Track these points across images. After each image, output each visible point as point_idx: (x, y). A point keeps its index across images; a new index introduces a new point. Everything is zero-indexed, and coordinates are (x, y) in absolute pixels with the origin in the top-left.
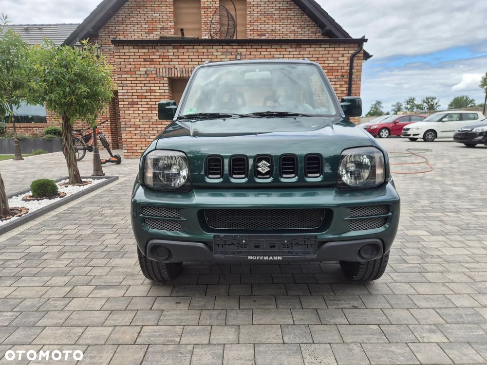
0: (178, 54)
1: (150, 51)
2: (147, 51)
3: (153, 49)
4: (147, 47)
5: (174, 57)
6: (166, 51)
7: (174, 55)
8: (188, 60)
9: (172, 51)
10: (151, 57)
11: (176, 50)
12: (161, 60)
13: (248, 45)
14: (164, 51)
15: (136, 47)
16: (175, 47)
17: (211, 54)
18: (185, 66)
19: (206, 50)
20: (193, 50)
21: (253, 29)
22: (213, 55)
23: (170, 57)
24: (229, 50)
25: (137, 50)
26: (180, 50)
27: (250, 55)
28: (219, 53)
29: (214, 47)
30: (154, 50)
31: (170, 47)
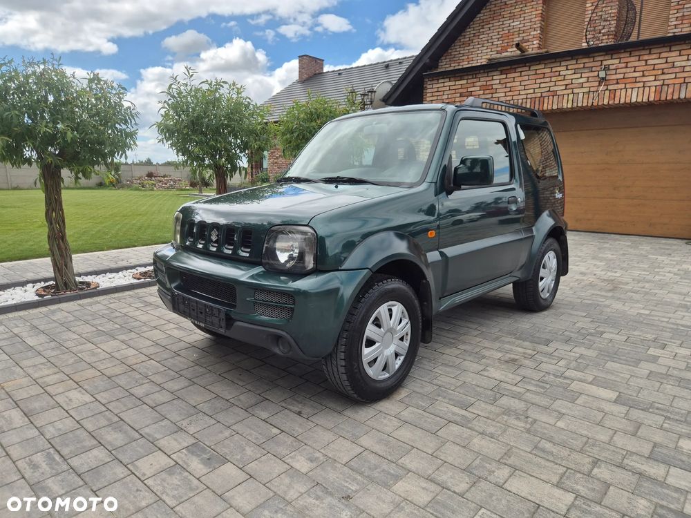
0: (506, 80)
1: (469, 81)
2: (465, 82)
3: (473, 78)
4: (466, 77)
5: (499, 86)
6: (491, 78)
7: (500, 83)
8: (520, 88)
9: (498, 77)
10: (470, 90)
11: (504, 76)
12: (482, 92)
13: (625, 52)
14: (488, 79)
15: (452, 79)
16: (504, 72)
17: (557, 74)
18: (514, 98)
19: (549, 70)
20: (530, 73)
21: (683, 16)
22: (559, 75)
23: (494, 87)
24: (587, 65)
25: (453, 83)
26: (509, 76)
27: (627, 67)
28: (569, 72)
29: (563, 63)
30: (475, 80)
31: (495, 73)
